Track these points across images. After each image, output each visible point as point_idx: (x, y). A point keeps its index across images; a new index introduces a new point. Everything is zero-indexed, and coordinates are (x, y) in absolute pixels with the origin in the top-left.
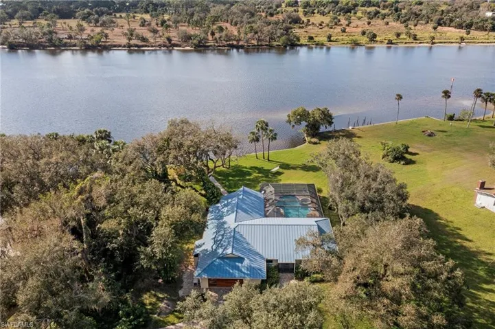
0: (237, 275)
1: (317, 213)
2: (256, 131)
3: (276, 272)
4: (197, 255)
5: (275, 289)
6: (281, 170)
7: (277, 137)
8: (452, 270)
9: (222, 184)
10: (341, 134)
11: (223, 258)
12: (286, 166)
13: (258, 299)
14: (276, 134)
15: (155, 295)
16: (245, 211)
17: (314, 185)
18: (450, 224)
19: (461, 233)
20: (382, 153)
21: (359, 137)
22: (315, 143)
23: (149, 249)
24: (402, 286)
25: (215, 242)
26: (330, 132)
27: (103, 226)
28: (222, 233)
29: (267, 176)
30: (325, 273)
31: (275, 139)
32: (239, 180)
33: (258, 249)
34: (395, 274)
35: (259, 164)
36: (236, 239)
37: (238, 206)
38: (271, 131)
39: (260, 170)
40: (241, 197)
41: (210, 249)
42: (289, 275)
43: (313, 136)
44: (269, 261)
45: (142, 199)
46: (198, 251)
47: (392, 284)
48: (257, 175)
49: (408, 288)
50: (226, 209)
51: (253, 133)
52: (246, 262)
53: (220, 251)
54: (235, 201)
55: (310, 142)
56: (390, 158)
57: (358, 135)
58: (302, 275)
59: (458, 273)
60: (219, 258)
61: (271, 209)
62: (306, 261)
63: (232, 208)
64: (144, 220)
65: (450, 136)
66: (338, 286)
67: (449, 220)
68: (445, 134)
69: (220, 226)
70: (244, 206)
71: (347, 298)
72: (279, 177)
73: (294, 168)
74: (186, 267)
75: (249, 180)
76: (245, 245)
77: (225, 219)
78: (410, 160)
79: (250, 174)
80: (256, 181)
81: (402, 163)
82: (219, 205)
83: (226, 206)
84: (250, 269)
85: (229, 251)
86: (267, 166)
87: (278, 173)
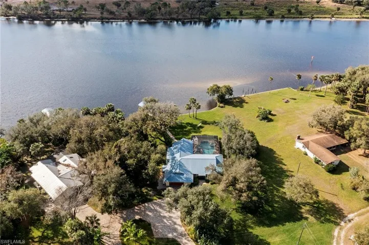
0: (181, 181)
1: (218, 152)
2: (189, 104)
3: (198, 179)
4: (164, 172)
5: (196, 188)
6: (203, 125)
7: (201, 107)
8: (263, 180)
9: (171, 133)
10: (237, 100)
11: (175, 173)
12: (205, 123)
13: (190, 191)
14: (200, 106)
15: (147, 189)
16: (184, 151)
17: (217, 136)
18: (279, 157)
19: (283, 161)
20: (257, 115)
21: (247, 103)
22: (222, 107)
23: (146, 171)
24: (243, 186)
25: (171, 166)
26: (231, 99)
27: (128, 162)
28: (174, 162)
29: (195, 129)
30: (216, 180)
31: (200, 108)
32: (180, 131)
33: (190, 169)
34: (242, 182)
35: (190, 121)
36: (181, 165)
37: (181, 149)
38: (197, 104)
39: (191, 125)
40: (182, 144)
41: (169, 169)
42: (203, 181)
43: (221, 103)
44: (194, 175)
45: (142, 150)
46: (164, 170)
47: (240, 186)
48: (190, 128)
49: (245, 187)
50: (175, 150)
51: (188, 105)
52: (185, 175)
53: (174, 171)
54: (179, 146)
55: (219, 106)
56: (261, 118)
57: (246, 101)
58: (208, 181)
59: (265, 182)
60: (173, 174)
61: (196, 150)
62: (209, 175)
63: (178, 151)
64: (144, 159)
65: (297, 102)
66: (221, 185)
67: (279, 154)
68: (295, 101)
69: (173, 159)
70: (183, 149)
71: (223, 191)
72: (201, 130)
73: (209, 124)
74: (159, 177)
75: (186, 131)
76: (184, 168)
77: (175, 155)
78: (271, 119)
79: (186, 127)
80: (189, 132)
81: (266, 121)
82: (171, 148)
83: (175, 148)
84: (186, 178)
85: (178, 171)
86: (195, 122)
87: (201, 127)
